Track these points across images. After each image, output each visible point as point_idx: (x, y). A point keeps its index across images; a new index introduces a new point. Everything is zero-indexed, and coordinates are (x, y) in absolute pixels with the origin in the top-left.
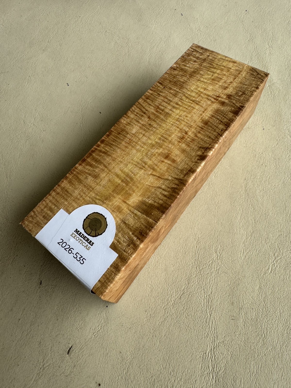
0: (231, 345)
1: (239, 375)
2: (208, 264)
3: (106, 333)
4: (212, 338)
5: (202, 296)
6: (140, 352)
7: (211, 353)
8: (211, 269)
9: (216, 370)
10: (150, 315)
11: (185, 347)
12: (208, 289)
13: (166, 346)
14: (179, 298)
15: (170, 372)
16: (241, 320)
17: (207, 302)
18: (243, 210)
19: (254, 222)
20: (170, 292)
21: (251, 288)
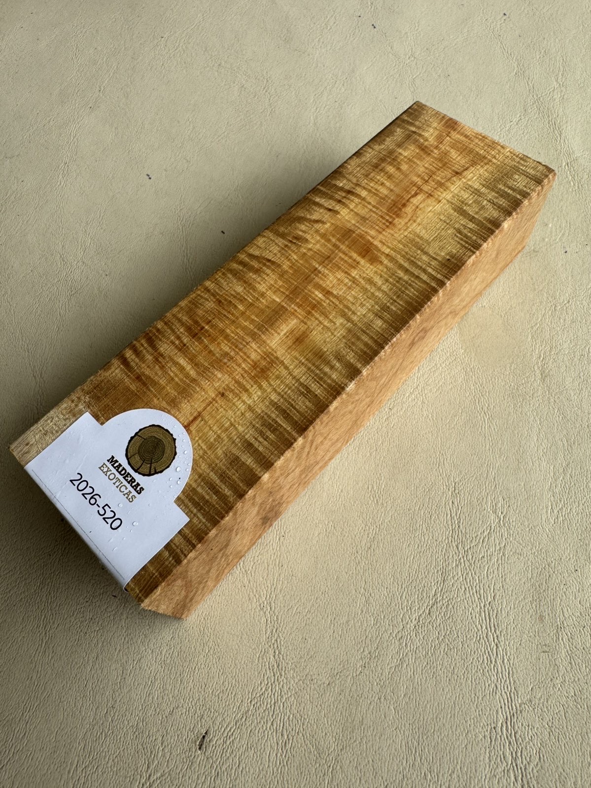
0: (547, 707)
1: (572, 769)
2: (480, 538)
3: (279, 697)
4: (507, 696)
5: (475, 605)
6: (354, 734)
7: (507, 727)
8: (487, 546)
9: (522, 763)
10: (370, 653)
11: (451, 717)
12: (485, 590)
13: (411, 718)
14: (427, 612)
15: (425, 773)
16: (563, 653)
17: (487, 617)
18: (542, 420)
19: (566, 445)
20: (408, 601)
21: (575, 582)
